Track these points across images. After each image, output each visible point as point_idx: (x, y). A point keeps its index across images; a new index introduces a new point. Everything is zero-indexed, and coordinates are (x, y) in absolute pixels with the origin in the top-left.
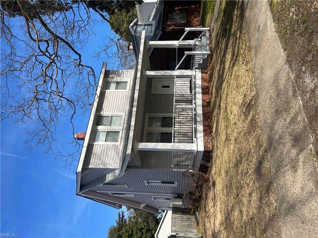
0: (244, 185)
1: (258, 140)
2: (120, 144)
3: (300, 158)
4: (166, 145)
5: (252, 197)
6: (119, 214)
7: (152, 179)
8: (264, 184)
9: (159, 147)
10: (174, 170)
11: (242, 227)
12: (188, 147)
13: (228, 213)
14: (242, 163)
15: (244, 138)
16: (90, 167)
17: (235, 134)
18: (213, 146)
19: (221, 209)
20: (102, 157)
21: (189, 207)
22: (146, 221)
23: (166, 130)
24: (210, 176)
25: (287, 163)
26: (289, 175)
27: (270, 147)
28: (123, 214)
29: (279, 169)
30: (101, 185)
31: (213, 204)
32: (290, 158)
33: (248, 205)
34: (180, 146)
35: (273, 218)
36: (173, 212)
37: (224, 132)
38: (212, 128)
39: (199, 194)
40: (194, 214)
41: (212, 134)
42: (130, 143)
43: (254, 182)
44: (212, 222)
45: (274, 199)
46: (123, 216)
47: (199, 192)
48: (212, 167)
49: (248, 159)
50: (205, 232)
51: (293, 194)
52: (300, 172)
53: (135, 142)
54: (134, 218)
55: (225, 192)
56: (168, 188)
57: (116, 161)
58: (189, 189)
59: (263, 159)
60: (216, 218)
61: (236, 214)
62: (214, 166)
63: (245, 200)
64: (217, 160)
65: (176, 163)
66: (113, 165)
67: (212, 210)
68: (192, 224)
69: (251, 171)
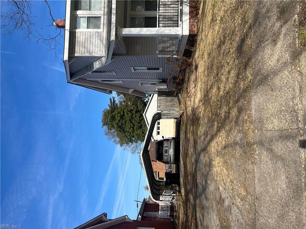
0: (224, 64)
1: (244, 16)
2: (103, 30)
3: (283, 30)
4: (151, 30)
5: (231, 74)
6: (111, 99)
7: (139, 66)
8: (243, 61)
9: (144, 32)
10: (159, 56)
11: (218, 100)
12: (173, 32)
13: (207, 91)
14: (225, 43)
15: (231, 16)
16: (76, 55)
17: (222, 13)
18: (198, 30)
19: (201, 89)
20: (86, 45)
21: (173, 89)
22: (135, 103)
23: (150, 14)
24: (193, 61)
25: (269, 37)
26: (268, 49)
27: (255, 22)
28: (114, 99)
29: (259, 44)
30: (90, 73)
31: (194, 85)
32: (272, 32)
33: (225, 82)
34: (165, 30)
35: (246, 90)
36: (158, 95)
37: (211, 12)
38: (199, 9)
39: (182, 77)
40: (177, 96)
41: (198, 16)
42: (113, 29)
43: (234, 60)
44: (192, 100)
45: (250, 73)
46: (114, 101)
47: (182, 76)
48: (195, 51)
49: (231, 38)
50: (186, 109)
51: (268, 67)
52: (279, 44)
53: (119, 27)
54: (124, 101)
55: (206, 73)
56: (153, 73)
57: (101, 49)
58: (174, 74)
59: (246, 36)
60: (196, 97)
61: (214, 91)
62: (197, 50)
63: (223, 78)
64: (201, 44)
65: (161, 49)
66: (99, 53)
67: (193, 91)
68: (175, 104)
69: (232, 50)
